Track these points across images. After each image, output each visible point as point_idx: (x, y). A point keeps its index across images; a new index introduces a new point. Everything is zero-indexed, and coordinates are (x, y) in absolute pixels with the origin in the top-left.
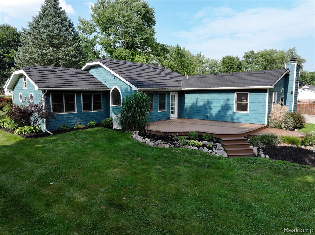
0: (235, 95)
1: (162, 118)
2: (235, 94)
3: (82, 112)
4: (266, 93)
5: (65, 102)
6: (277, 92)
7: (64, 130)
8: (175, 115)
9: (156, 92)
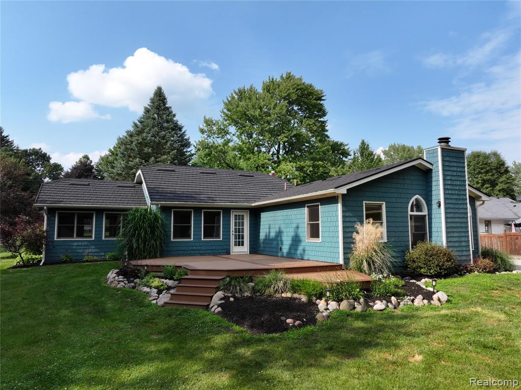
0: (306, 210)
1: (211, 252)
2: (306, 208)
3: (103, 239)
4: (338, 203)
5: (77, 224)
6: (387, 203)
7: (65, 262)
8: (245, 248)
9: (198, 210)
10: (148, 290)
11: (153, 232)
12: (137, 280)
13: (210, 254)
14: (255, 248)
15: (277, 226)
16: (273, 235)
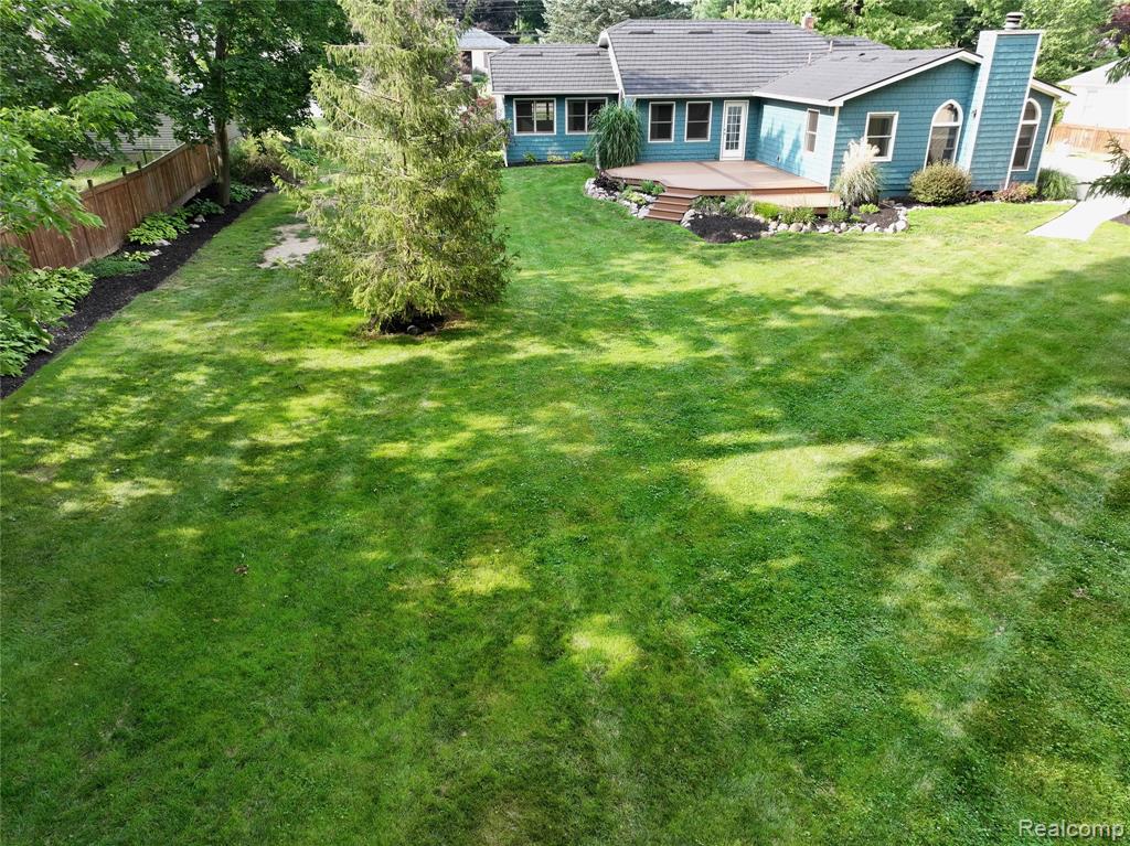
0: (806, 116)
1: (696, 157)
2: (807, 113)
3: (566, 134)
4: (834, 116)
6: (901, 112)
7: (528, 163)
8: (740, 152)
9: (681, 101)
10: (628, 203)
11: (628, 135)
12: (617, 193)
13: (692, 160)
14: (751, 155)
15: (780, 123)
16: (775, 133)
